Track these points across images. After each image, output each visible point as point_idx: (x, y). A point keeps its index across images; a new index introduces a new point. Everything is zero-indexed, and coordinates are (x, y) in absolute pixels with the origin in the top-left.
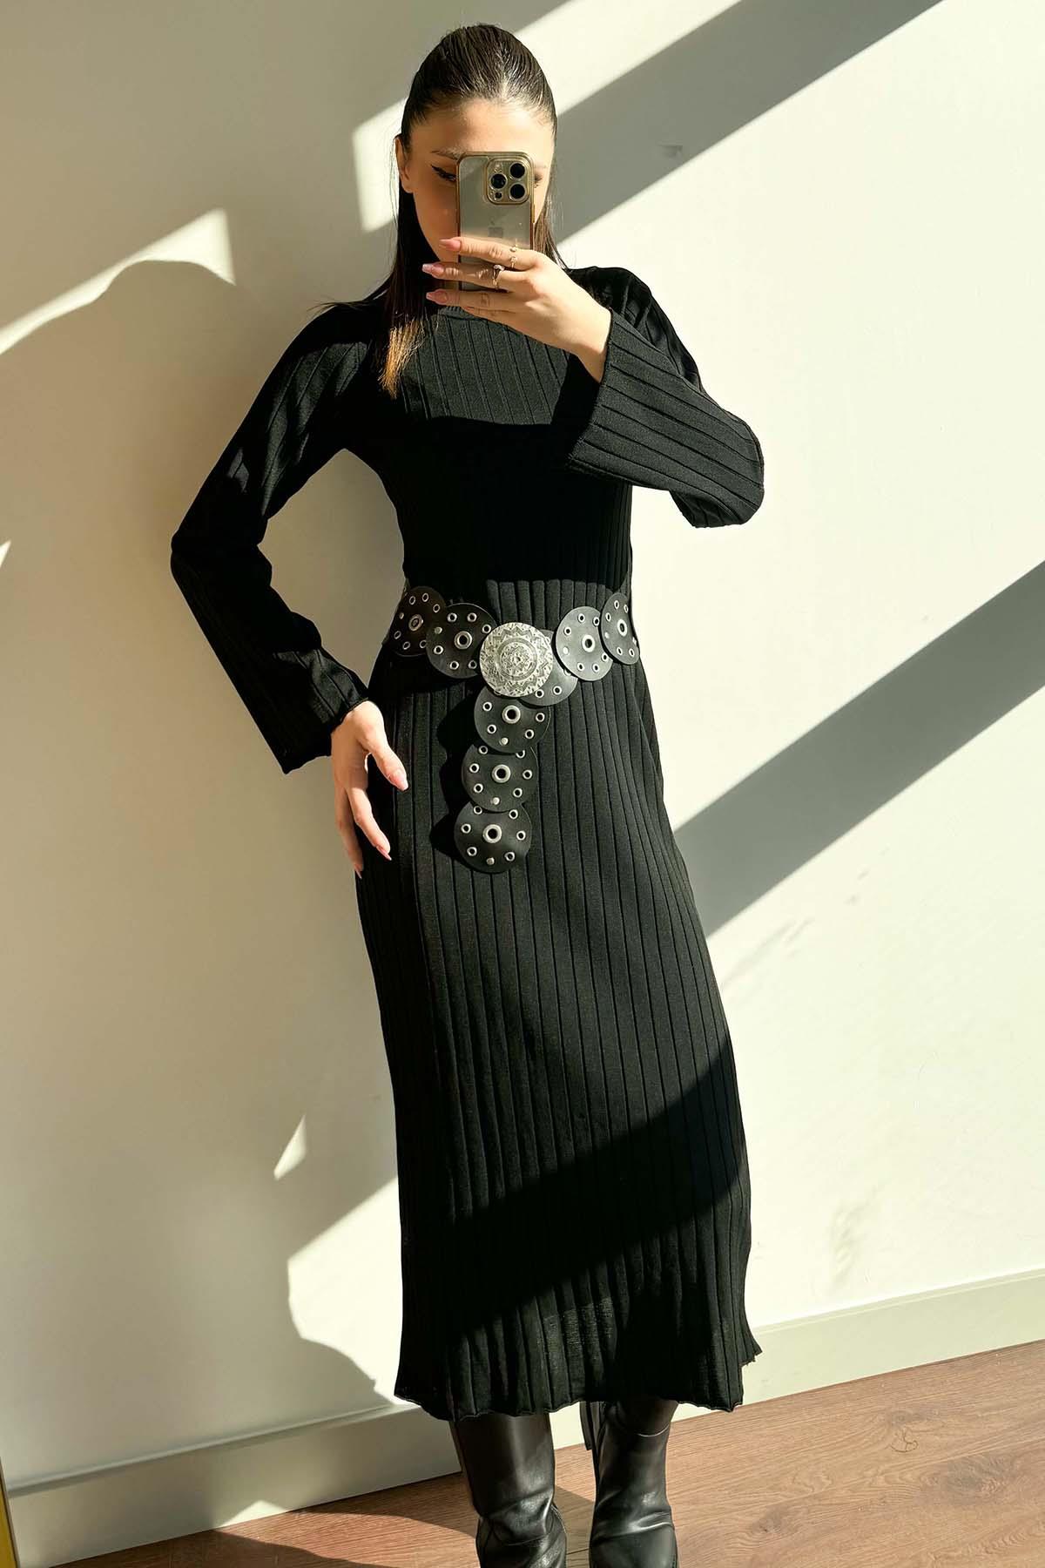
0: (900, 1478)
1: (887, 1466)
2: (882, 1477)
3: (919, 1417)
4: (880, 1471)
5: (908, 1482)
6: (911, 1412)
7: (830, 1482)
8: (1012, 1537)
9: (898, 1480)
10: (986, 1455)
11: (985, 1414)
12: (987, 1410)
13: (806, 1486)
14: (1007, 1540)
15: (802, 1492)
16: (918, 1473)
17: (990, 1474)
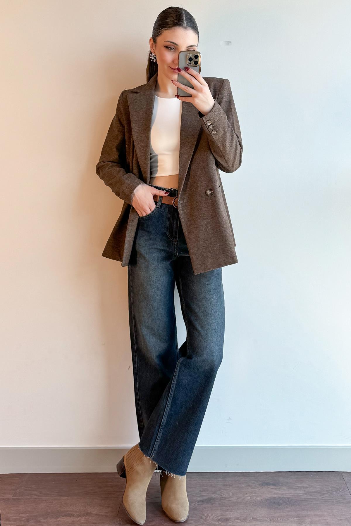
0: (256, 499)
1: (254, 495)
2: (250, 497)
3: (273, 485)
4: (250, 495)
5: (258, 500)
6: (271, 483)
7: (232, 495)
8: (281, 519)
9: (254, 498)
10: (288, 498)
11: (296, 488)
12: (298, 487)
13: (224, 494)
14: (279, 519)
15: (222, 495)
16: (262, 498)
17: (286, 503)
